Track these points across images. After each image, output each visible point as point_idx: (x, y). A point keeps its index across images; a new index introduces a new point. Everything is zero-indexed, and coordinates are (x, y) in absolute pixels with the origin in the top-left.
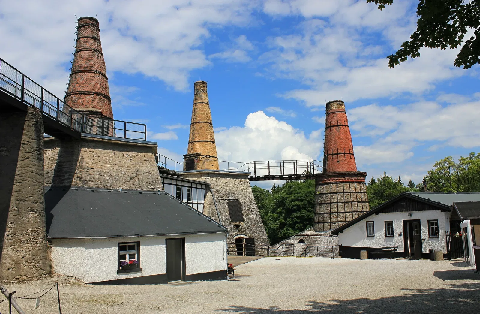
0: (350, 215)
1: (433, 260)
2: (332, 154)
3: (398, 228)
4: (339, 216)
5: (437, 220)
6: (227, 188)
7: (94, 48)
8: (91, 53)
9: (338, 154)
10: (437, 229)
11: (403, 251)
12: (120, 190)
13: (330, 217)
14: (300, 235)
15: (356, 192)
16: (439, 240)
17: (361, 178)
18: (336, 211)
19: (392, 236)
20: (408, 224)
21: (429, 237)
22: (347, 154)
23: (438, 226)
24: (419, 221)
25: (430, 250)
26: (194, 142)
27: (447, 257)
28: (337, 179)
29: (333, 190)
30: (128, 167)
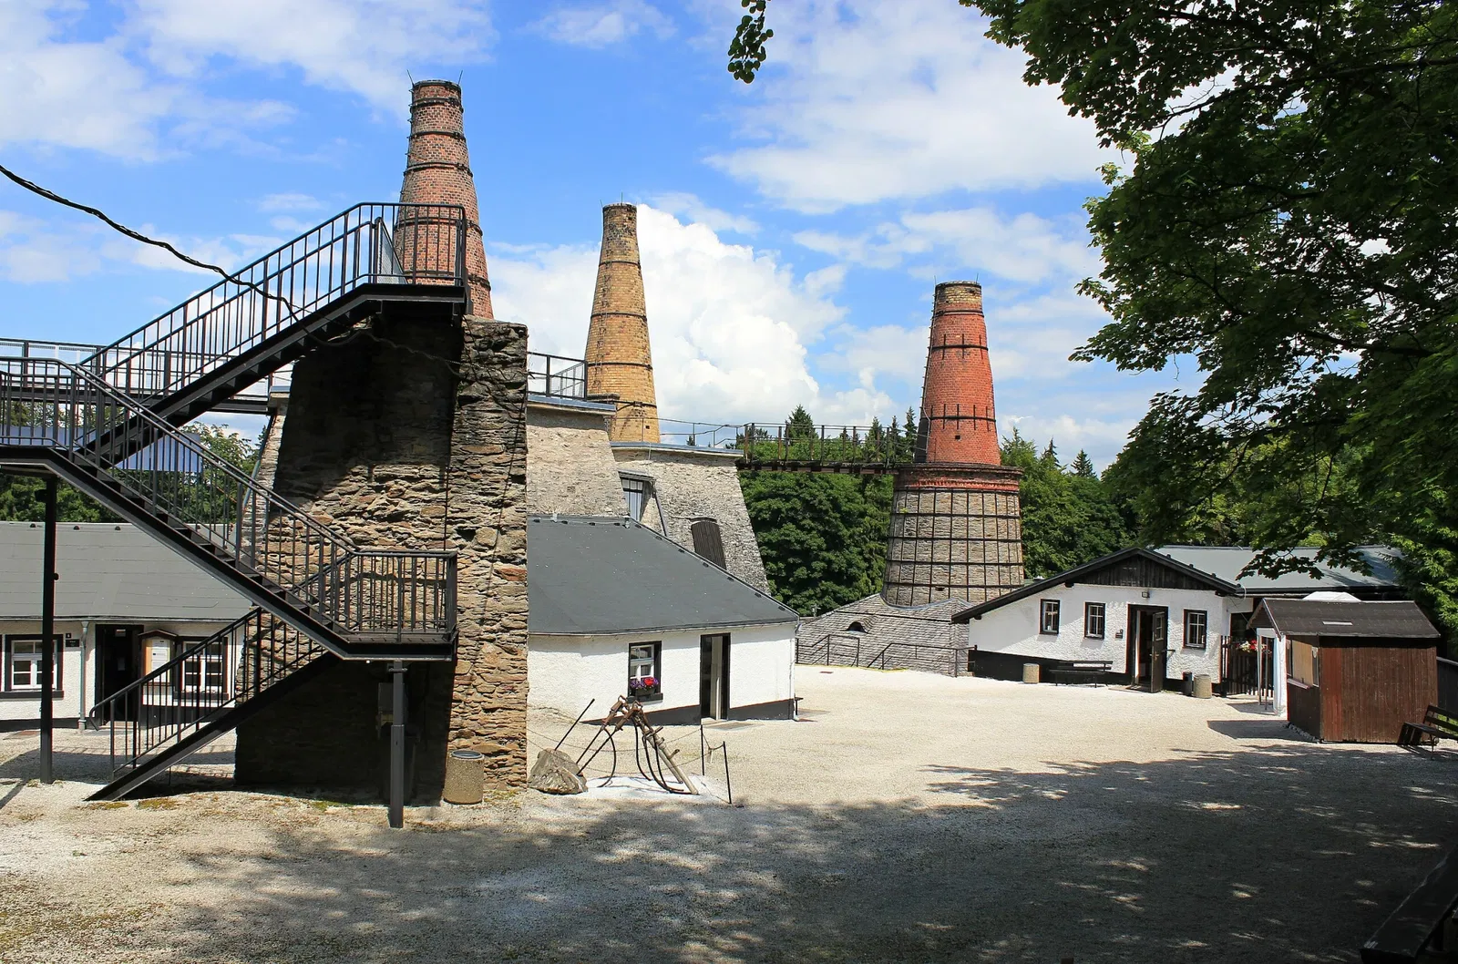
0: (979, 571)
1: (1190, 695)
2: (944, 418)
3: (1117, 619)
4: (953, 573)
5: (1205, 612)
6: (691, 489)
7: (457, 161)
8: (452, 173)
9: (958, 418)
10: (1203, 631)
11: (1123, 671)
12: (554, 518)
13: (931, 575)
14: (847, 610)
15: (997, 517)
16: (1206, 653)
17: (1012, 482)
18: (947, 560)
19: (1101, 636)
20: (1139, 613)
21: (1185, 646)
22: (981, 419)
23: (1206, 625)
24: (1165, 609)
25: (1184, 674)
26: (603, 364)
27: (1221, 690)
28: (953, 482)
29: (942, 506)
30: (560, 463)
